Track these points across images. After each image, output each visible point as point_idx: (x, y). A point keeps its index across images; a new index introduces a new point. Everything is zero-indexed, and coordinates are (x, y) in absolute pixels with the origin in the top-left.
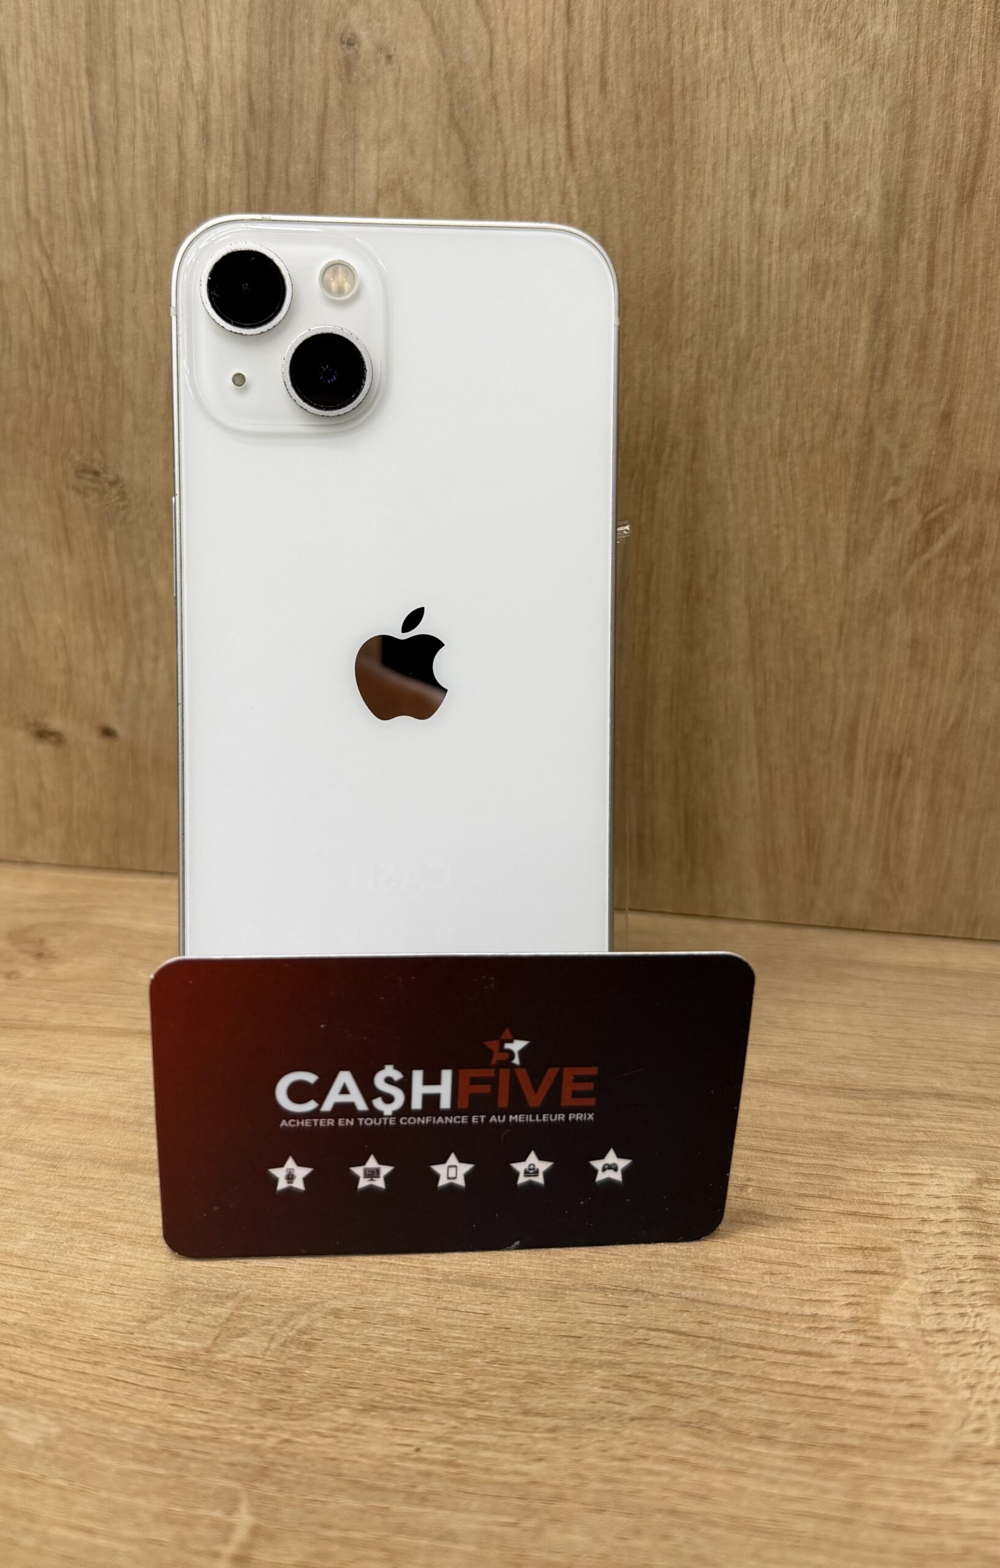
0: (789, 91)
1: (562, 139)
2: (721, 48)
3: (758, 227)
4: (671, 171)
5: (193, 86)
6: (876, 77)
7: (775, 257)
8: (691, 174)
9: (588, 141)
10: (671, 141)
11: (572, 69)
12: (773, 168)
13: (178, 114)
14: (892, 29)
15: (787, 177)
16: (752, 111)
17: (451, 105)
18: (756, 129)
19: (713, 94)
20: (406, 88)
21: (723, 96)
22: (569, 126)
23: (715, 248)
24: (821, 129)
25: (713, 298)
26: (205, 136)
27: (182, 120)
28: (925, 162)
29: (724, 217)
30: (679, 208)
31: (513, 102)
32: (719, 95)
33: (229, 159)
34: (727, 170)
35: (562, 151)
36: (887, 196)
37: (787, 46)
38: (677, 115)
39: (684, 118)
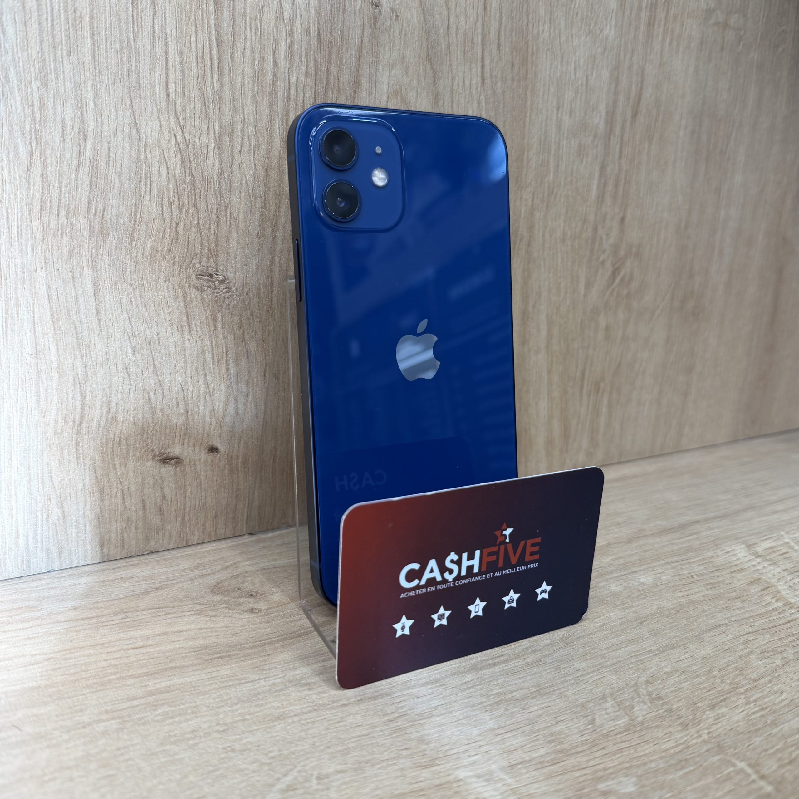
0: (574, 58)
1: (479, 74)
2: (548, 34)
3: (559, 127)
4: (526, 94)
5: (284, 20)
6: (606, 55)
7: (565, 142)
8: (534, 97)
9: (491, 75)
10: (526, 78)
11: (485, 36)
12: (566, 97)
13: (274, 37)
14: (613, 32)
15: (571, 101)
16: (559, 67)
17: (428, 48)
18: (560, 76)
19: (544, 56)
20: (405, 36)
21: (548, 57)
22: (483, 66)
23: (542, 136)
24: (585, 79)
25: (540, 162)
26: (291, 53)
27: (276, 41)
28: (621, 98)
29: (546, 120)
30: (528, 114)
31: (457, 50)
32: (546, 57)
33: (304, 68)
34: (548, 96)
35: (479, 79)
36: (607, 113)
37: (574, 37)
38: (529, 65)
39: (532, 67)
